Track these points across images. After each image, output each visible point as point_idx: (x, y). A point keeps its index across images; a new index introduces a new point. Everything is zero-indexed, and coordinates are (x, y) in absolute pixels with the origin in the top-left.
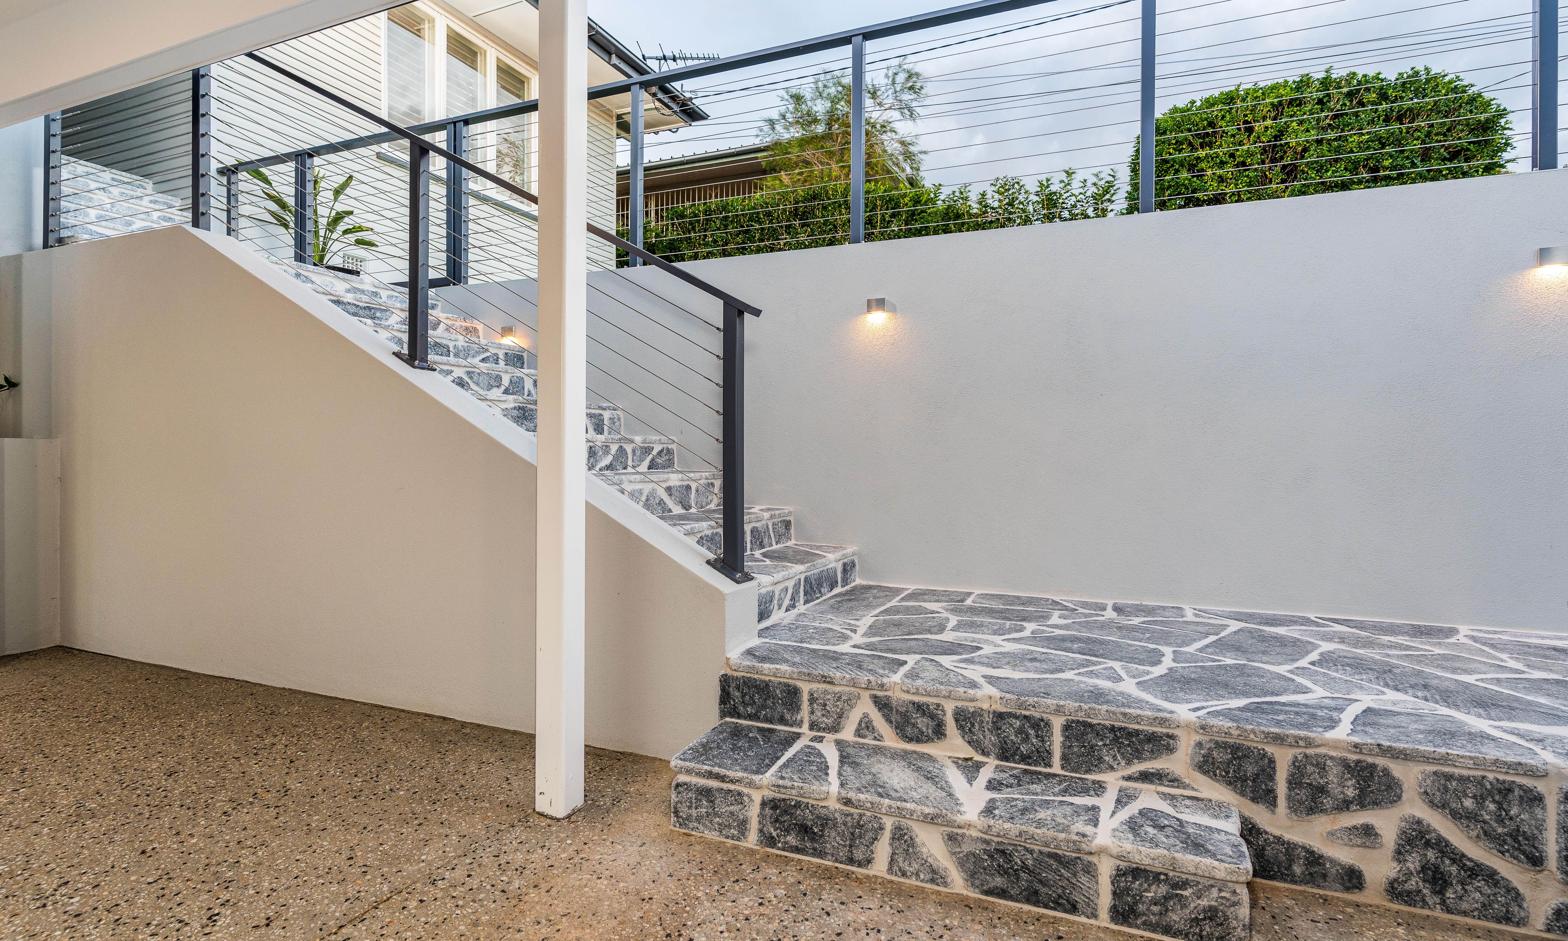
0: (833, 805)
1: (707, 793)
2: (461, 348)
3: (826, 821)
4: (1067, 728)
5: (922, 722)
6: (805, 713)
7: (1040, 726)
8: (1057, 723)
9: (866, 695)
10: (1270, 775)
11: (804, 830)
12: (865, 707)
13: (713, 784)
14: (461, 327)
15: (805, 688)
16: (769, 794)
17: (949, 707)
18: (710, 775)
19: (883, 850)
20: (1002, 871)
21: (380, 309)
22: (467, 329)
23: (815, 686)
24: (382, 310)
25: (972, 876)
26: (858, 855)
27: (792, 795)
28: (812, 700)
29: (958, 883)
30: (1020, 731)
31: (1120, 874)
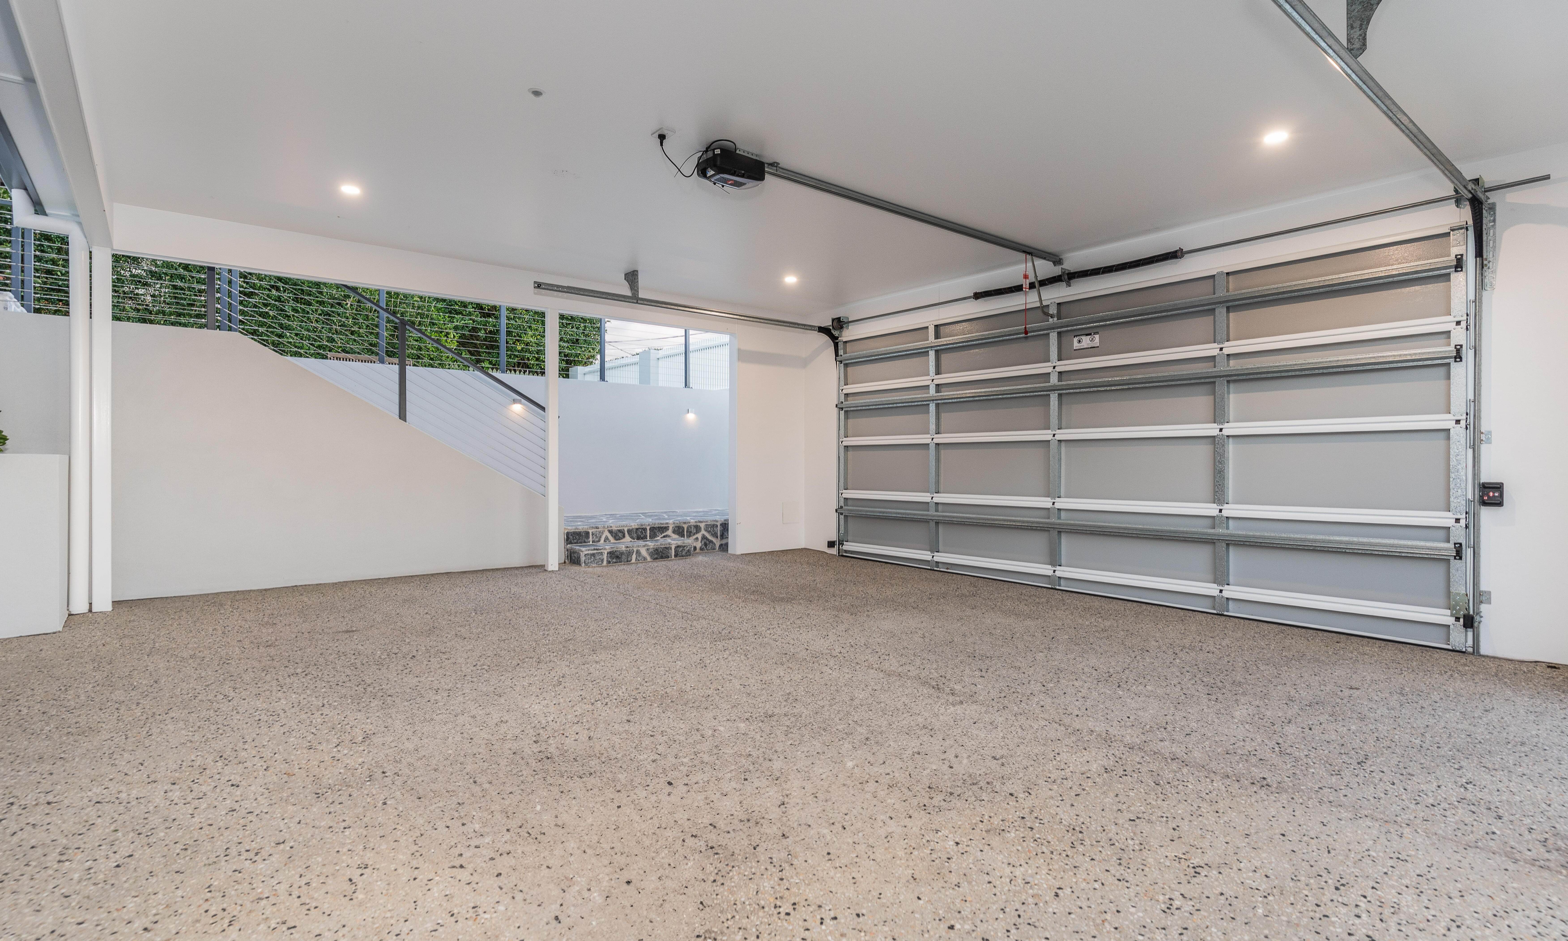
0: (624, 549)
1: (593, 555)
3: (622, 553)
4: (650, 529)
5: (620, 535)
6: (591, 539)
7: (645, 529)
8: (648, 528)
9: (606, 530)
10: (683, 531)
11: (617, 557)
12: (607, 533)
13: (595, 551)
15: (590, 531)
16: (609, 551)
17: (626, 529)
18: (594, 549)
19: (634, 556)
20: (657, 554)
23: (593, 530)
25: (651, 557)
26: (629, 559)
27: (615, 549)
28: (593, 534)
29: (649, 559)
30: (641, 532)
31: (676, 547)
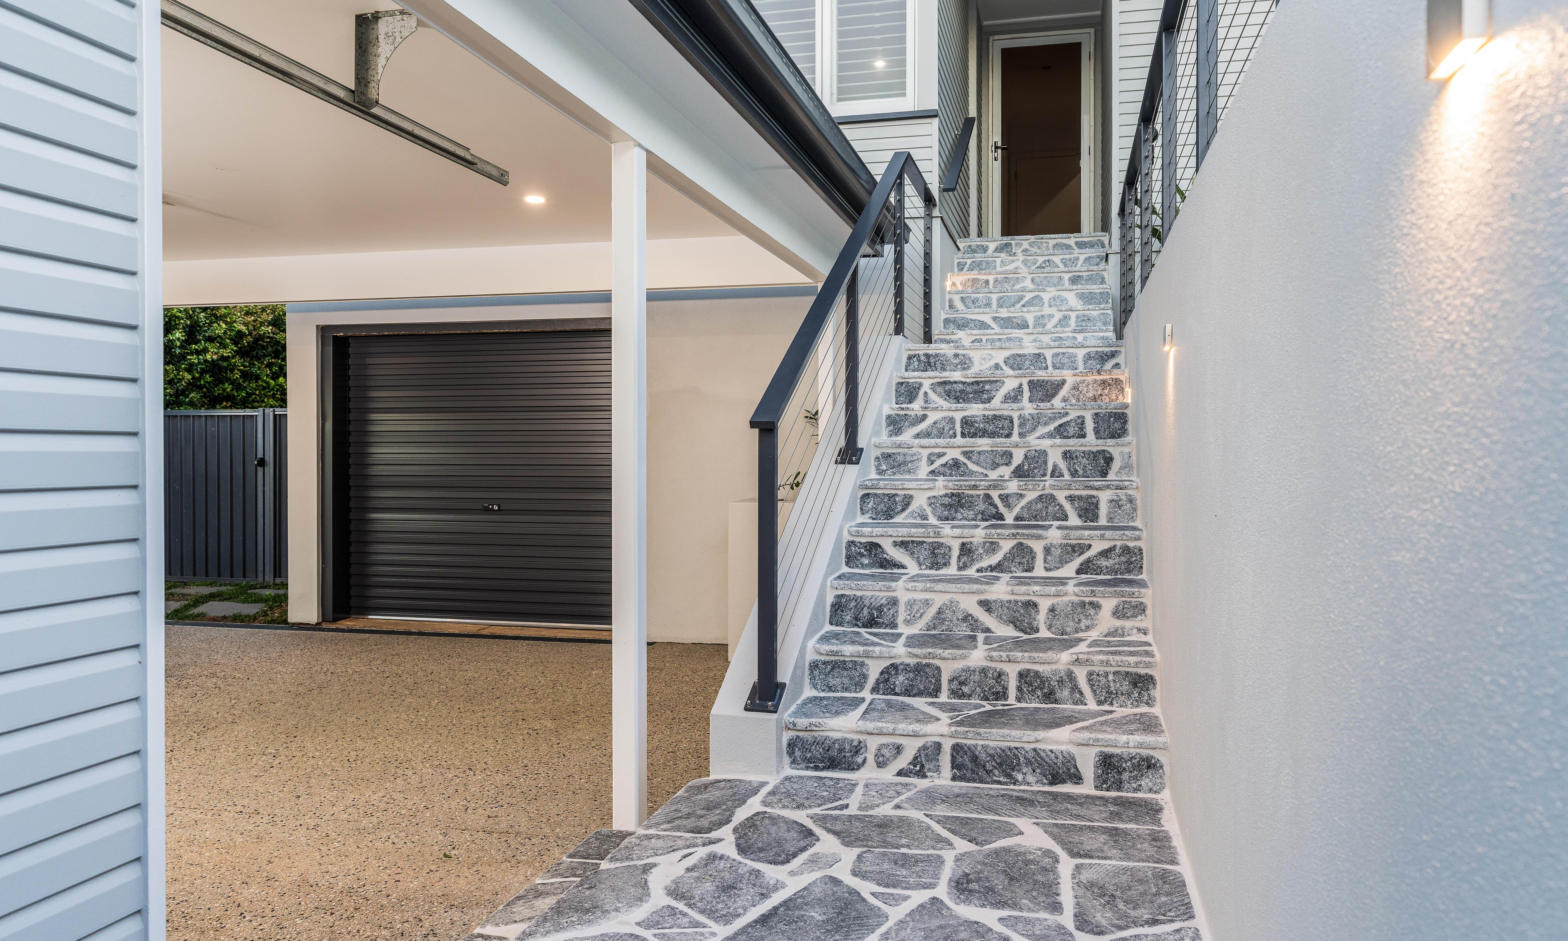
2: (1028, 417)
14: (1095, 381)
21: (989, 381)
22: (1104, 382)
24: (991, 382)
